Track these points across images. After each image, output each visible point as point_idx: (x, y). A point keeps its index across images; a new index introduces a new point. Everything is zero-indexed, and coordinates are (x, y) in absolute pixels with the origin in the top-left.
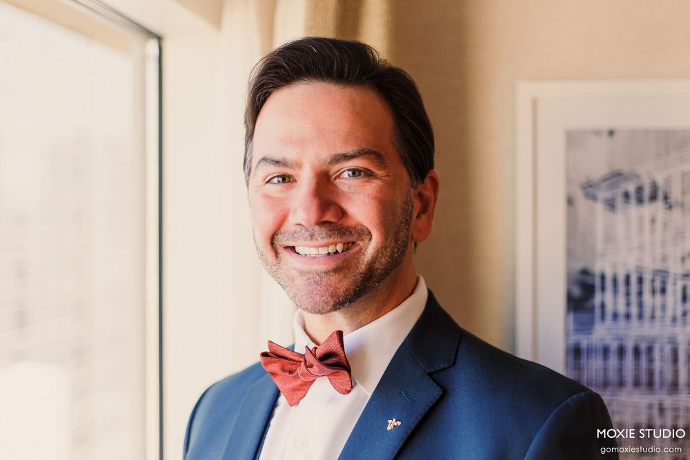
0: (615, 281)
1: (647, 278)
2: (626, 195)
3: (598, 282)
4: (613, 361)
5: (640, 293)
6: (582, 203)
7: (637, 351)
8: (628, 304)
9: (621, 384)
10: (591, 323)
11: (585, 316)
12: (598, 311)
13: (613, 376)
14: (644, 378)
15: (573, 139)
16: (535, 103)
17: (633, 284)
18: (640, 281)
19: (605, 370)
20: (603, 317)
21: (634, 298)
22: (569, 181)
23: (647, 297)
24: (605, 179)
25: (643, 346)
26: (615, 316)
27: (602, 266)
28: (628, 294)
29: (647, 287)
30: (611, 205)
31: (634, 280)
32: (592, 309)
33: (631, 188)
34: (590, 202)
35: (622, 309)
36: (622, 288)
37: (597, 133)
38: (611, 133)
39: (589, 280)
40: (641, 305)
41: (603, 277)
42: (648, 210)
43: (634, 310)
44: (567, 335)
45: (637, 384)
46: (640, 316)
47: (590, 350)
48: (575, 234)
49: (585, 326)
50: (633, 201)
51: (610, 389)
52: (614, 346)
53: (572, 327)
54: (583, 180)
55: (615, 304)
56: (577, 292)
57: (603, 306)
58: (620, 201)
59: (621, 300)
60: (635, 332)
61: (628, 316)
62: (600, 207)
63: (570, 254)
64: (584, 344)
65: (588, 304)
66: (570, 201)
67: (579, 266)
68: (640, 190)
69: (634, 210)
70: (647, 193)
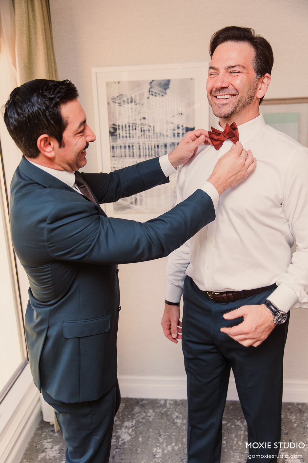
0: (122, 127)
1: (131, 125)
2: (124, 101)
3: (117, 127)
4: (123, 149)
5: (129, 130)
6: (112, 104)
7: (129, 147)
8: (126, 133)
9: (125, 156)
10: (117, 139)
11: (113, 137)
12: (118, 136)
13: (123, 154)
14: (131, 155)
15: (108, 85)
16: (96, 74)
18: (129, 126)
19: (121, 152)
20: (119, 137)
21: (128, 132)
22: (108, 98)
23: (131, 131)
24: (118, 97)
25: (131, 145)
26: (123, 137)
27: (118, 123)
28: (126, 130)
29: (131, 128)
30: (120, 104)
31: (127, 126)
33: (125, 99)
34: (114, 103)
35: (125, 135)
36: (128, 128)
37: (115, 83)
38: (119, 82)
39: (115, 127)
40: (130, 133)
41: (119, 126)
42: (130, 105)
43: (128, 135)
44: (110, 142)
45: (130, 156)
46: (130, 137)
48: (111, 113)
49: (115, 140)
50: (126, 102)
51: (122, 158)
52: (123, 145)
54: (112, 98)
55: (123, 133)
56: (112, 131)
57: (119, 134)
58: (122, 103)
59: (124, 132)
60: (128, 141)
61: (126, 137)
62: (117, 105)
63: (109, 119)
64: (115, 146)
65: (115, 134)
66: (108, 104)
67: (112, 123)
68: (128, 99)
69: (126, 105)
70: (130, 101)
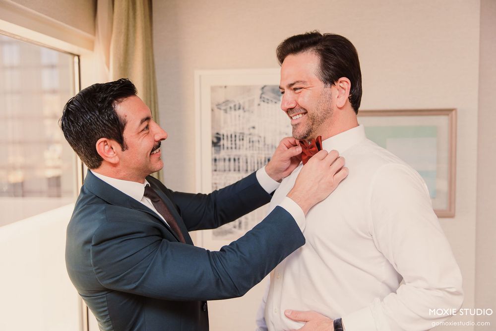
0: (227, 136)
1: (238, 135)
2: (231, 108)
3: (222, 137)
4: (227, 162)
5: (235, 140)
6: (216, 111)
7: (235, 160)
8: (232, 144)
9: (230, 170)
10: (220, 150)
11: (217, 148)
12: (222, 146)
13: (227, 168)
14: (237, 169)
15: (213, 89)
16: (200, 76)
17: (233, 137)
18: (235, 136)
19: (225, 166)
20: (224, 148)
21: (233, 142)
22: (212, 103)
23: (238, 142)
24: (224, 102)
25: (236, 158)
26: (228, 148)
27: (223, 132)
28: (231, 141)
29: (237, 138)
30: (226, 111)
31: (233, 136)
32: (220, 146)
33: (232, 105)
34: (219, 110)
35: (230, 146)
36: (233, 139)
37: (221, 87)
38: (225, 87)
39: (219, 136)
40: (236, 144)
41: (223, 135)
42: (238, 112)
43: (234, 146)
44: (212, 154)
45: (235, 170)
46: (236, 148)
47: (219, 160)
48: (214, 121)
49: (218, 152)
50: (233, 109)
51: (226, 172)
52: (227, 158)
53: (213, 152)
54: (217, 103)
55: (227, 144)
56: (215, 140)
57: (223, 145)
58: (228, 110)
59: (229, 142)
60: (234, 153)
61: (232, 148)
62: (222, 112)
63: (213, 128)
64: (217, 158)
65: (219, 144)
66: (212, 110)
67: (216, 132)
68: (235, 106)
69: (233, 112)
70: (237, 107)
